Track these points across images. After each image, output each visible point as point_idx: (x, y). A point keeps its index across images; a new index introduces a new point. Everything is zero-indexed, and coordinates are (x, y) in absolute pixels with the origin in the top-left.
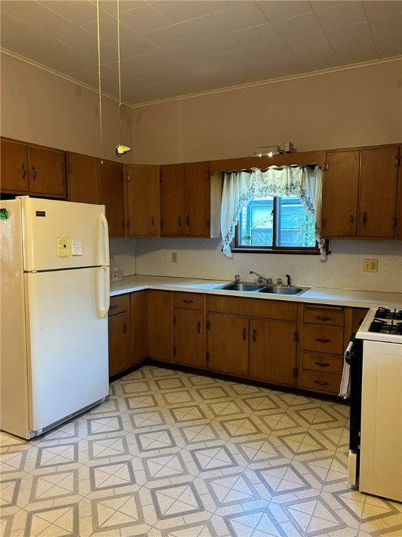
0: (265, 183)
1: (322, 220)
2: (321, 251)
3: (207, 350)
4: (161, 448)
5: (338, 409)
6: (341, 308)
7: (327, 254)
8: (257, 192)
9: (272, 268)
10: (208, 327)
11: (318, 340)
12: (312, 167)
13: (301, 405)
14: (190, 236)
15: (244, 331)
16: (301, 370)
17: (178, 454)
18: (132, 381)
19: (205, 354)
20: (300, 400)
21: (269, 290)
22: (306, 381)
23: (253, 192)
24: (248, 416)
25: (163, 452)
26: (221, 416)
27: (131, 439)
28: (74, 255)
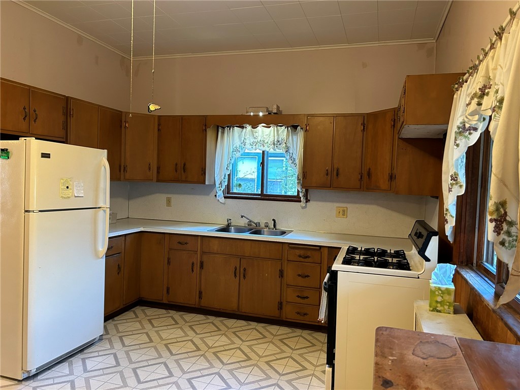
0: (255, 138)
1: (303, 172)
2: (302, 199)
3: (200, 288)
4: (159, 379)
5: (316, 336)
6: (318, 248)
7: (306, 202)
8: (248, 146)
9: (260, 212)
10: (202, 266)
11: (299, 275)
12: (295, 127)
13: (284, 334)
14: (186, 181)
15: (236, 270)
16: (284, 303)
17: (176, 383)
18: (125, 321)
19: (198, 292)
20: (284, 330)
21: (258, 232)
22: (289, 313)
23: (245, 145)
24: (238, 346)
25: (161, 382)
26: (214, 347)
27: (128, 373)
28: (75, 197)
